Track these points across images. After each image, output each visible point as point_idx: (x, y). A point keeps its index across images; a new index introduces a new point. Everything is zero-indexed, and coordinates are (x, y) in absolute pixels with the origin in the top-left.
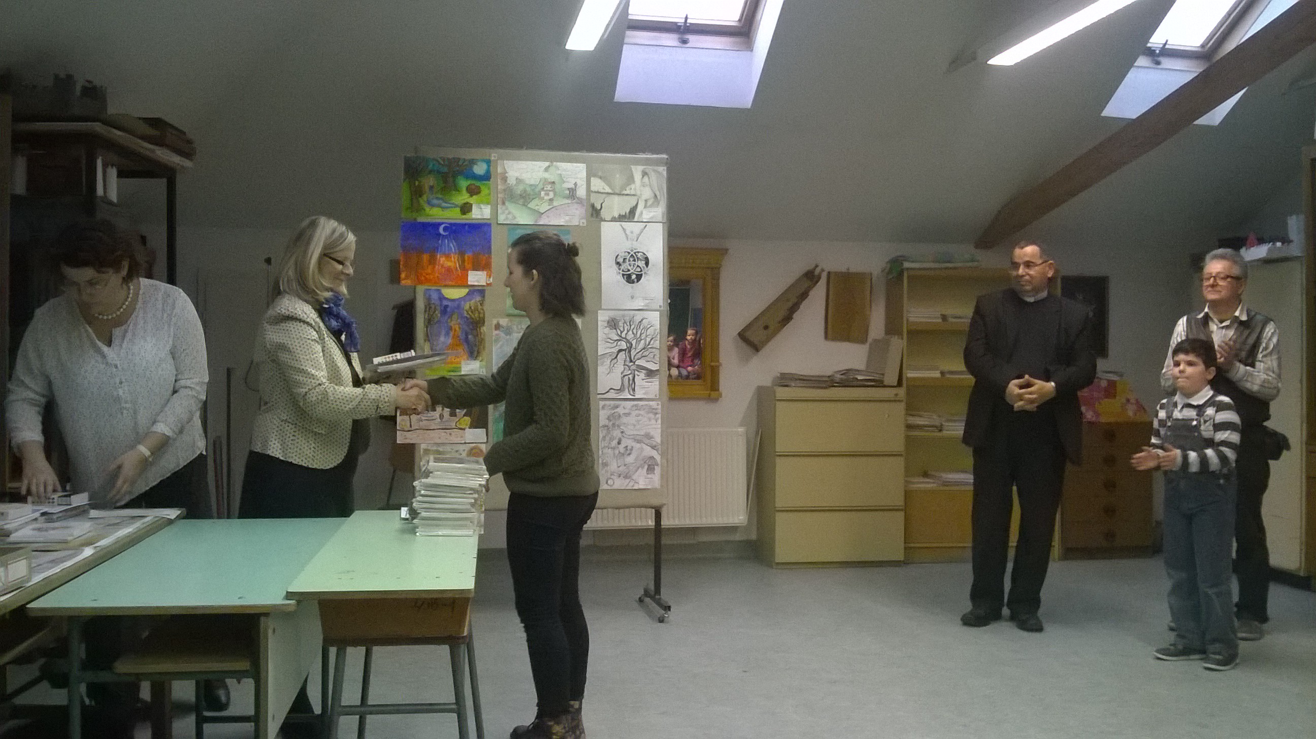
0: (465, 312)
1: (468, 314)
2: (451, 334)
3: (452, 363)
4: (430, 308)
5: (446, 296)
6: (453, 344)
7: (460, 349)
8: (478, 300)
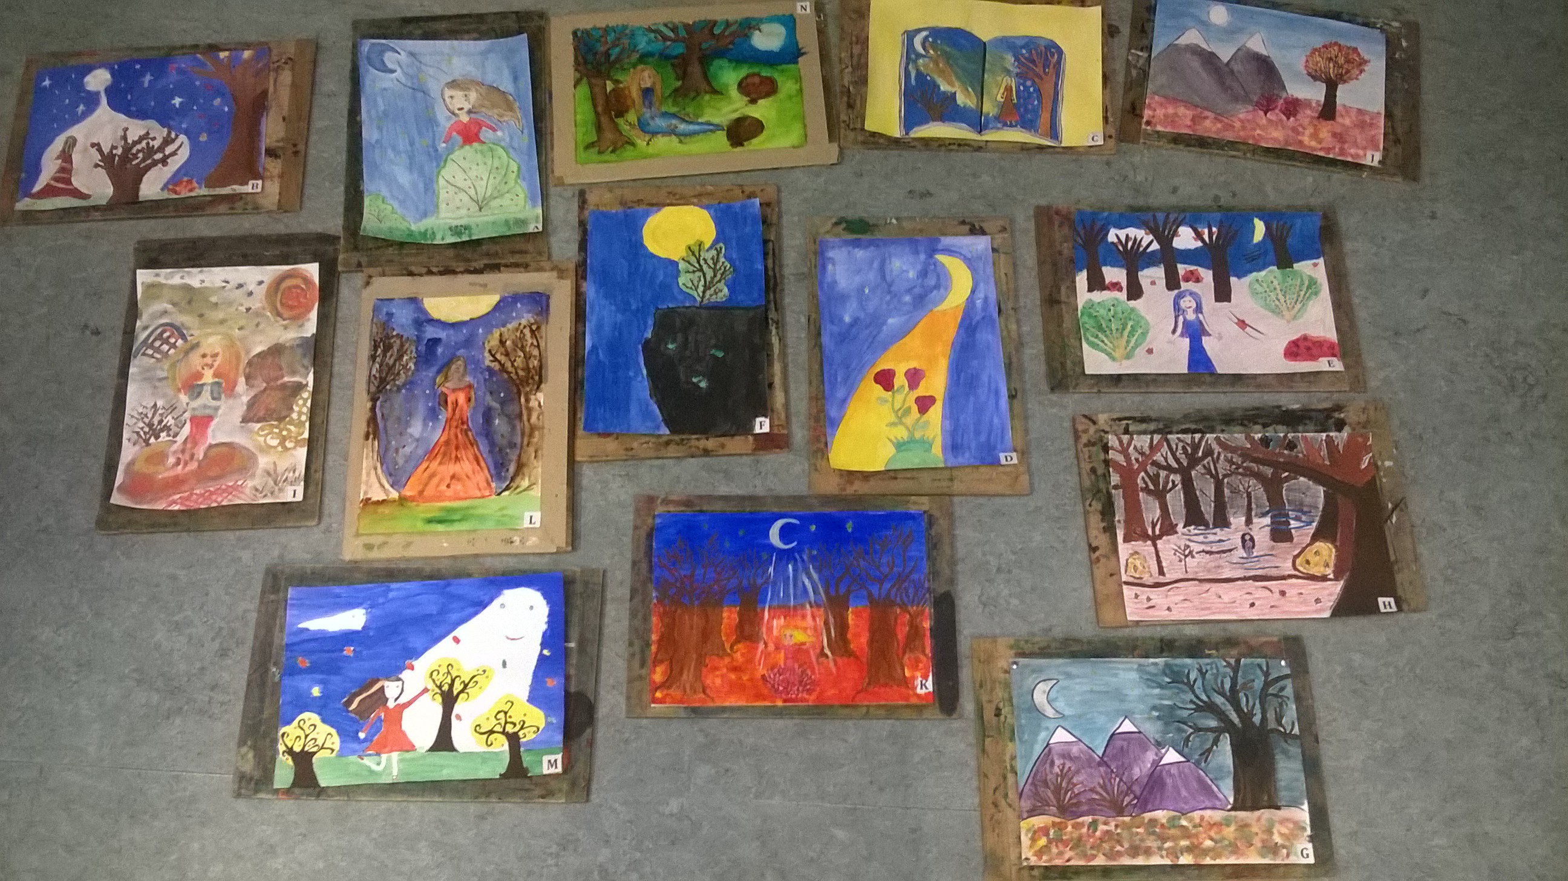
0: (487, 354)
1: (496, 360)
2: (443, 417)
3: (439, 497)
4: (388, 348)
5: (435, 314)
6: (447, 443)
7: (467, 456)
8: (524, 322)
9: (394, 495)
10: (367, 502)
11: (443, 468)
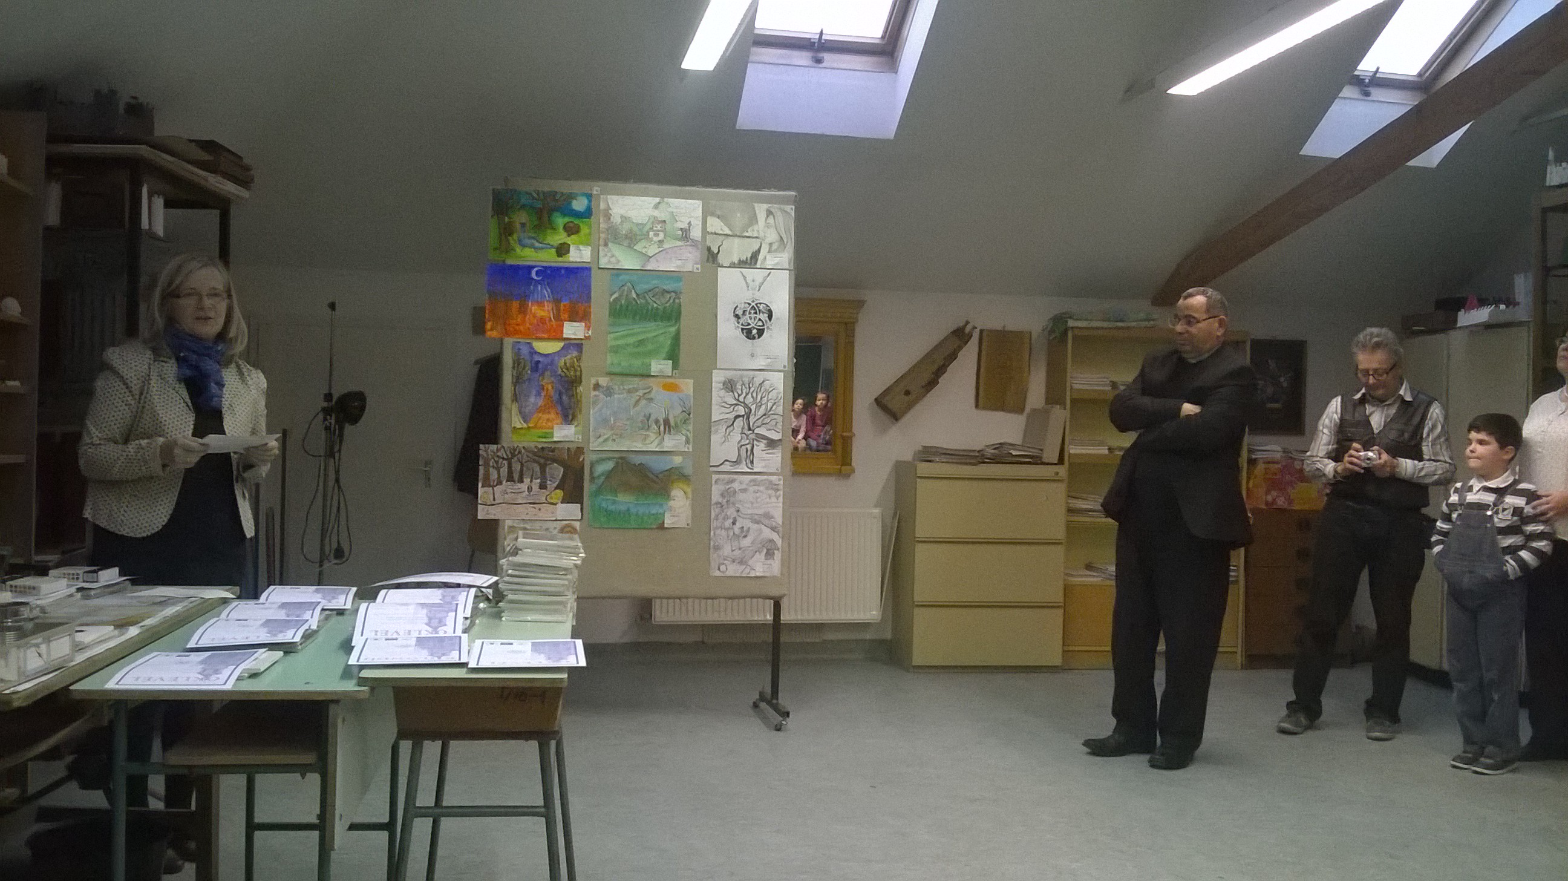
0: (559, 369)
1: (563, 371)
2: (543, 394)
3: (543, 428)
4: (519, 363)
5: (538, 351)
6: (545, 406)
7: (553, 411)
8: (574, 355)
9: (525, 425)
10: (515, 427)
11: (544, 416)
